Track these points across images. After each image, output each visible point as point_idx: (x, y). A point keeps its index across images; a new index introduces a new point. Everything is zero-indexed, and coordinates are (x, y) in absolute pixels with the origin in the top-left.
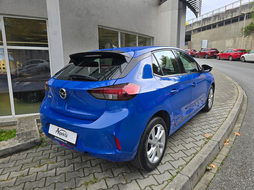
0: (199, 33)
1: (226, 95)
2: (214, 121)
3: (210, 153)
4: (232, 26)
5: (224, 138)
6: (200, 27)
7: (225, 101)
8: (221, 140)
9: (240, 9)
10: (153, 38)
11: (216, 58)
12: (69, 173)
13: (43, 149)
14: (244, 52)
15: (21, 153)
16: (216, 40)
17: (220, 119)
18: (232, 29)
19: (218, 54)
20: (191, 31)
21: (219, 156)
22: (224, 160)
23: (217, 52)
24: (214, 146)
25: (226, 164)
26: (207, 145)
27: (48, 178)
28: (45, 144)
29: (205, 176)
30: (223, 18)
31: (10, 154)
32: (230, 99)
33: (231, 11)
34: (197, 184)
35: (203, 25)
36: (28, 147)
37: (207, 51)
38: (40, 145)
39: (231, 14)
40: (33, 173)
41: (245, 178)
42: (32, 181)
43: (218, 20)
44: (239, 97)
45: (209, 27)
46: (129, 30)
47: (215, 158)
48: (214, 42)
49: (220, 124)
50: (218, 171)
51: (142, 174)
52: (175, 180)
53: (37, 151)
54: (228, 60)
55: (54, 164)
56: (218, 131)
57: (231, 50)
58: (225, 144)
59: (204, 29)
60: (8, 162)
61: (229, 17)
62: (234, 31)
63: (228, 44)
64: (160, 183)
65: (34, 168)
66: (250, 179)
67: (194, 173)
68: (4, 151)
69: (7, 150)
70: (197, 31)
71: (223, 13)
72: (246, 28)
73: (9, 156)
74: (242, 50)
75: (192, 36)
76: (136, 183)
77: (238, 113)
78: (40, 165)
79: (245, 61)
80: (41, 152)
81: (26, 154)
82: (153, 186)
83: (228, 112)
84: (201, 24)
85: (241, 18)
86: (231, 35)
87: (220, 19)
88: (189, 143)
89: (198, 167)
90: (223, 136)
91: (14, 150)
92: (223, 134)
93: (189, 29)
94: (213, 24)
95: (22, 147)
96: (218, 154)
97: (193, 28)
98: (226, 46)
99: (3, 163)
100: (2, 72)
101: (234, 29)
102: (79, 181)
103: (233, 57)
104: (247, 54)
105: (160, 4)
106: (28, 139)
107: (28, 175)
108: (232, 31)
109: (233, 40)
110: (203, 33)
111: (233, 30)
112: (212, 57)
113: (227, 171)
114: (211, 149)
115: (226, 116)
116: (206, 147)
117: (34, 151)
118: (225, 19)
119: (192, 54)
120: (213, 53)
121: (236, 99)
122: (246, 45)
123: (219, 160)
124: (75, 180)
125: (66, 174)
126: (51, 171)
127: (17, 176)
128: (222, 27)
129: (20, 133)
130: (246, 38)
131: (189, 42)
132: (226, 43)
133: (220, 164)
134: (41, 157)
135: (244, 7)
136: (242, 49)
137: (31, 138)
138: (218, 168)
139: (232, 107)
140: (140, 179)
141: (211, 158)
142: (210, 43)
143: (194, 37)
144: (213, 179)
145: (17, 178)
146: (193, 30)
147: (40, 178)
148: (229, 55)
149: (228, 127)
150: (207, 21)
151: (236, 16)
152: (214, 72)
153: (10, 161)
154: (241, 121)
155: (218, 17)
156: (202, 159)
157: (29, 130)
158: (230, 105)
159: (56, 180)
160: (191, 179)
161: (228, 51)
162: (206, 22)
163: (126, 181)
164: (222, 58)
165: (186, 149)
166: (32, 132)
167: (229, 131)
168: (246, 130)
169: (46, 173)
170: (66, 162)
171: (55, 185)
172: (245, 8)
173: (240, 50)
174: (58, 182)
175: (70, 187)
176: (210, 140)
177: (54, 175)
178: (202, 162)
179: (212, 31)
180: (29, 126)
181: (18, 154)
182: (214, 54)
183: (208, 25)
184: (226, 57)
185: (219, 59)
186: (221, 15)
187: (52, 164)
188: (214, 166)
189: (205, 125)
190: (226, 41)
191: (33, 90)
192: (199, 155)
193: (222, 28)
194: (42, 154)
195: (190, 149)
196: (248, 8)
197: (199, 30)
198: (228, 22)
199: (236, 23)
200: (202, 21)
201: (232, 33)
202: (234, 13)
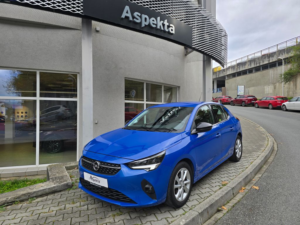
0: (234, 79)
1: (254, 146)
2: (233, 171)
3: (222, 196)
4: (271, 72)
5: (239, 186)
6: (235, 72)
7: (251, 153)
8: (235, 187)
9: (277, 54)
10: (179, 87)
11: (254, 106)
12: (99, 208)
13: (74, 192)
14: (285, 99)
15: (56, 194)
16: (253, 86)
17: (240, 169)
18: (270, 74)
19: (256, 102)
20: (225, 76)
21: (233, 200)
22: (236, 204)
23: (256, 99)
24: (227, 191)
25: (237, 207)
26: (221, 190)
27: (82, 211)
28: (75, 187)
29: (216, 215)
30: (260, 63)
31: (47, 194)
32: (256, 151)
33: (268, 56)
34: (207, 220)
35: (237, 70)
36: (61, 189)
37: (243, 98)
38: (71, 188)
39: (268, 59)
40: (69, 208)
41: (250, 217)
42: (69, 213)
43: (254, 65)
44: (266, 149)
45: (244, 72)
46: (154, 81)
47: (228, 202)
48: (251, 88)
49: (239, 173)
50: (227, 212)
51: (160, 210)
52: (187, 215)
53: (69, 193)
54: (268, 108)
55: (86, 202)
56: (235, 179)
57: (270, 98)
58: (240, 191)
59: (239, 74)
60: (46, 201)
61: (266, 62)
62: (273, 77)
63: (267, 91)
64: (174, 217)
65: (69, 204)
66: (254, 218)
67: (204, 210)
68: (42, 191)
69: (45, 191)
70: (231, 76)
71: (259, 58)
72: (285, 74)
73: (46, 196)
74: (282, 98)
75: (226, 81)
76: (154, 216)
77: (260, 164)
78: (74, 203)
79: (287, 110)
80: (73, 194)
81: (60, 195)
82: (168, 218)
83: (250, 163)
84: (236, 69)
85: (279, 63)
86: (270, 81)
87: (256, 64)
88: (206, 188)
89: (208, 206)
90: (239, 183)
91: (50, 191)
92: (239, 181)
93: (223, 74)
94: (249, 69)
95: (57, 188)
96: (232, 199)
97: (226, 73)
98: (266, 93)
99: (42, 201)
100: (19, 120)
101: (273, 75)
102: (107, 214)
103: (273, 106)
104: (288, 102)
105: (186, 55)
106: (62, 182)
107: (65, 209)
108: (270, 77)
109: (273, 87)
110: (238, 79)
112: (249, 104)
113: (235, 212)
114: (224, 193)
115: (247, 166)
116: (219, 192)
117: (66, 192)
118: (261, 64)
119: (227, 101)
120: (251, 100)
121: (263, 151)
122: (288, 92)
123: (231, 204)
124: (104, 213)
125: (97, 209)
126: (84, 207)
127: (56, 210)
128: (259, 72)
129: (54, 177)
130: (287, 85)
131: (223, 88)
132: (266, 89)
133: (231, 207)
134: (74, 197)
135: (281, 52)
136: (283, 96)
137: (64, 181)
138: (229, 209)
139: (255, 158)
140: (158, 213)
141: (223, 201)
142: (247, 89)
143: (229, 83)
144: (221, 218)
145: (56, 211)
146: (227, 75)
147: (75, 211)
148: (268, 103)
149: (245, 176)
151: (274, 60)
152: (248, 122)
153: (47, 199)
154: (263, 172)
155: (253, 62)
156: (213, 200)
157: (61, 175)
158: (255, 156)
159: (89, 212)
160: (201, 214)
161: (266, 98)
162: (241, 67)
163: (146, 214)
164: (260, 106)
165: (201, 193)
166: (64, 176)
167: (247, 180)
168: (265, 180)
169: (79, 208)
170: (95, 201)
171: (88, 216)
172: (283, 53)
173: (280, 98)
174: (90, 214)
175: (101, 217)
176: (225, 186)
177: (87, 209)
178: (213, 202)
179: (248, 76)
180: (60, 172)
181: (53, 195)
182: (252, 102)
183: (244, 70)
184: (265, 105)
185: (258, 107)
186: (256, 60)
187: (85, 202)
188: (226, 208)
189: (224, 174)
190: (265, 87)
191: (56, 140)
192: (212, 197)
193: (258, 74)
194: (74, 195)
195: (205, 193)
196: (285, 53)
197: (234, 75)
198: (265, 67)
199: (275, 68)
200: (236, 66)
201: (270, 79)
202: (271, 58)
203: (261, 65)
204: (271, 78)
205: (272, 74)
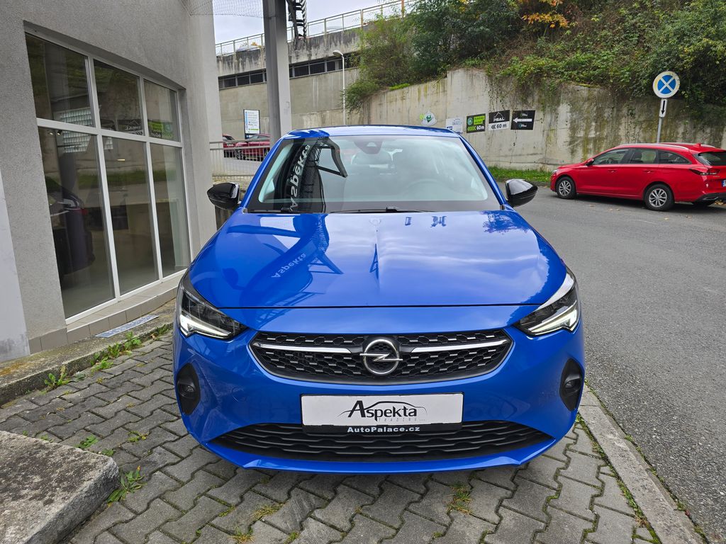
4: (313, 82)
6: (233, 72)
9: (325, 42)
10: (183, 90)
13: (152, 495)
18: (314, 89)
35: (239, 69)
38: (120, 485)
39: (307, 50)
45: (256, 77)
53: (138, 509)
59: (243, 79)
61: (304, 58)
62: (320, 96)
70: (224, 83)
72: (350, 92)
84: (235, 66)
85: (331, 64)
86: (314, 105)
101: (319, 90)
108: (313, 95)
109: (319, 118)
110: (243, 91)
111: (316, 91)
132: (305, 123)
135: (333, 38)
142: (265, 121)
150: (250, 58)
151: (319, 56)
162: (247, 61)
172: (337, 41)
183: (252, 70)
190: (304, 118)
196: (342, 42)
197: (230, 81)
198: (303, 70)
199: (322, 76)
200: (235, 57)
201: (314, 100)
202: (313, 50)
203: (294, 64)
204: (316, 98)
205: (316, 87)
